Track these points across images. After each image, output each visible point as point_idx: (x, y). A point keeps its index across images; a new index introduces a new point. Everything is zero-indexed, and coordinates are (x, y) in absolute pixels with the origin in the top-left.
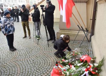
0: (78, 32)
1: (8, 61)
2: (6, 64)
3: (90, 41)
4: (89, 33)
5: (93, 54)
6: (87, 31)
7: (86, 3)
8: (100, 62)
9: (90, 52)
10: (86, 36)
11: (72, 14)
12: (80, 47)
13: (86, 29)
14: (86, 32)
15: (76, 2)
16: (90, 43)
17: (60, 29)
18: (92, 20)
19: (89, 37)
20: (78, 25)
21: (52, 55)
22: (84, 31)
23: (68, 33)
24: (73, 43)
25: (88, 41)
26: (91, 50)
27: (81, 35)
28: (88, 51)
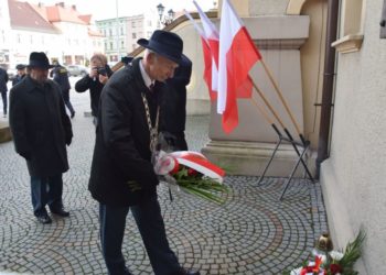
0: (274, 147)
1: (30, 250)
2: (25, 259)
3: (315, 178)
4: (312, 150)
5: (326, 221)
6: (306, 143)
7: (298, 52)
8: (350, 245)
9: (316, 216)
10: (301, 159)
11: (254, 89)
12: (282, 199)
13: (301, 136)
14: (300, 149)
15: (266, 47)
16: (317, 184)
17: (213, 140)
18: (319, 108)
19: (312, 166)
20: (274, 126)
21: (186, 227)
22: (294, 145)
23: (239, 150)
24: (259, 185)
25: (311, 178)
26: (321, 209)
27: (286, 157)
28: (311, 212)
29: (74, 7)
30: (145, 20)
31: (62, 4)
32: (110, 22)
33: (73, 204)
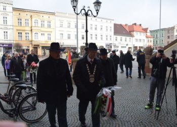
29: (140, 25)
30: (175, 30)
31: (135, 24)
32: (157, 31)
33: (125, 118)
